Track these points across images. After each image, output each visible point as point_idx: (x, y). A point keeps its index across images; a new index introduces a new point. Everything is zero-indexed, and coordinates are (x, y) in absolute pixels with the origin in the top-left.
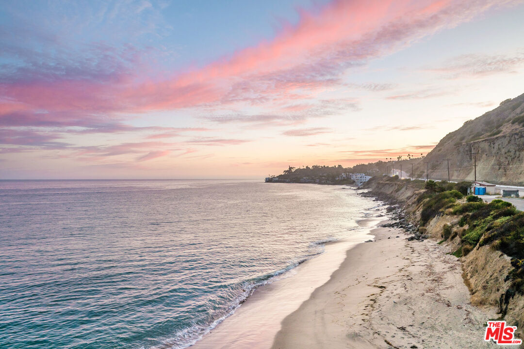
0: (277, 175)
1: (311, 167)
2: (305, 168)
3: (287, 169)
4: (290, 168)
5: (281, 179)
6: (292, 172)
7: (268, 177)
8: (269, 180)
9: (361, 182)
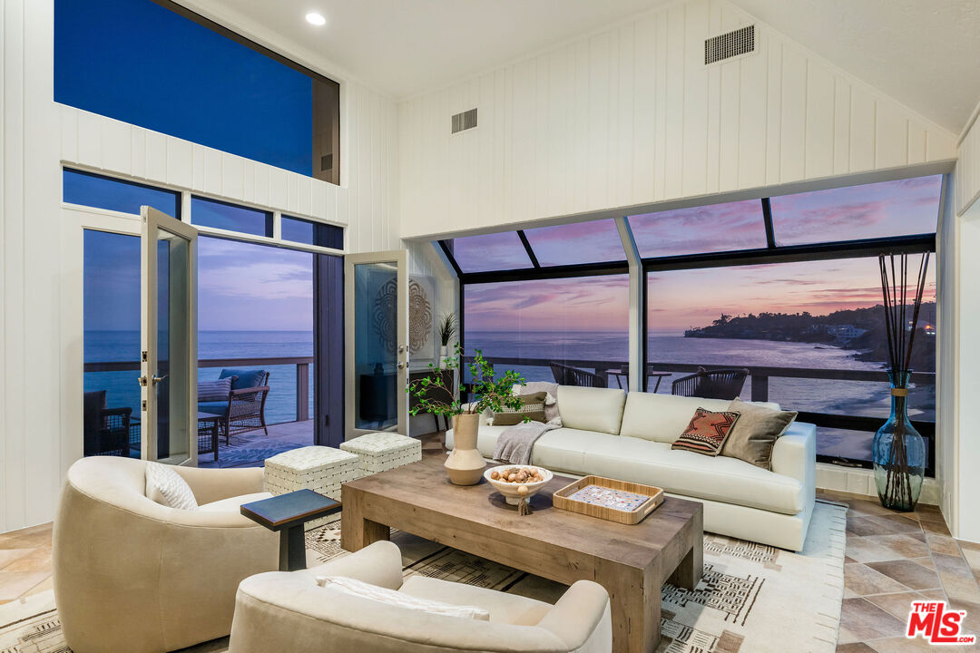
0: (703, 326)
1: (757, 315)
2: (747, 316)
3: (719, 318)
4: (724, 317)
5: (707, 333)
6: (726, 322)
7: (688, 329)
8: (690, 334)
9: (848, 339)
